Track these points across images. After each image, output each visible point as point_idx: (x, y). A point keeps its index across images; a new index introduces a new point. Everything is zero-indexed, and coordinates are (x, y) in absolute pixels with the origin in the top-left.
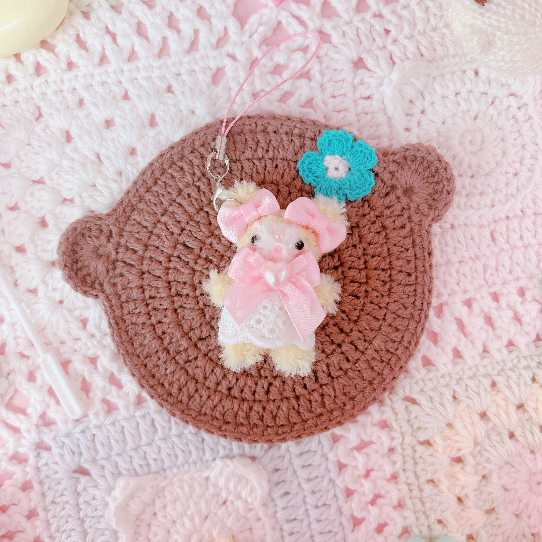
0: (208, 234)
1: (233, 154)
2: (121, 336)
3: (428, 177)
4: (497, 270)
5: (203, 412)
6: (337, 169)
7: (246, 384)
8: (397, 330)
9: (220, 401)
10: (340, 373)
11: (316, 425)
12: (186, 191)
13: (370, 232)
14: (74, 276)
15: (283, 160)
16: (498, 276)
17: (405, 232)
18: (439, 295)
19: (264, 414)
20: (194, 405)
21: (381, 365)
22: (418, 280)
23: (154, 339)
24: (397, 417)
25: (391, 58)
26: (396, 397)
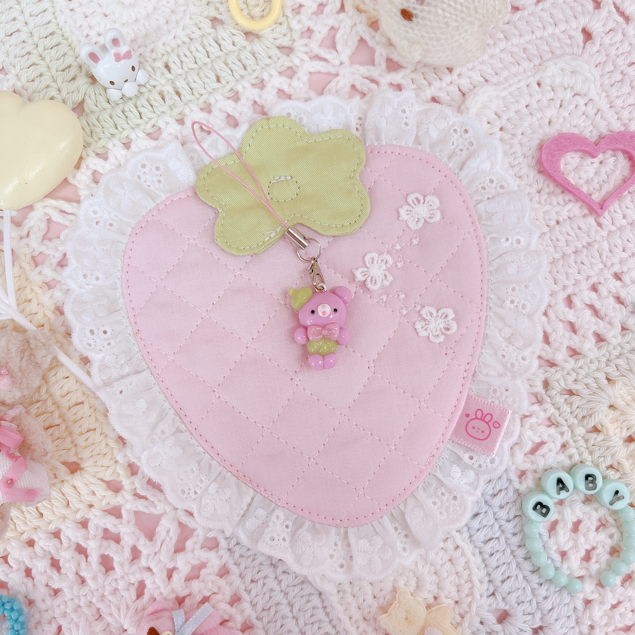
24: (559, 412)
25: (460, 90)
26: (553, 393)
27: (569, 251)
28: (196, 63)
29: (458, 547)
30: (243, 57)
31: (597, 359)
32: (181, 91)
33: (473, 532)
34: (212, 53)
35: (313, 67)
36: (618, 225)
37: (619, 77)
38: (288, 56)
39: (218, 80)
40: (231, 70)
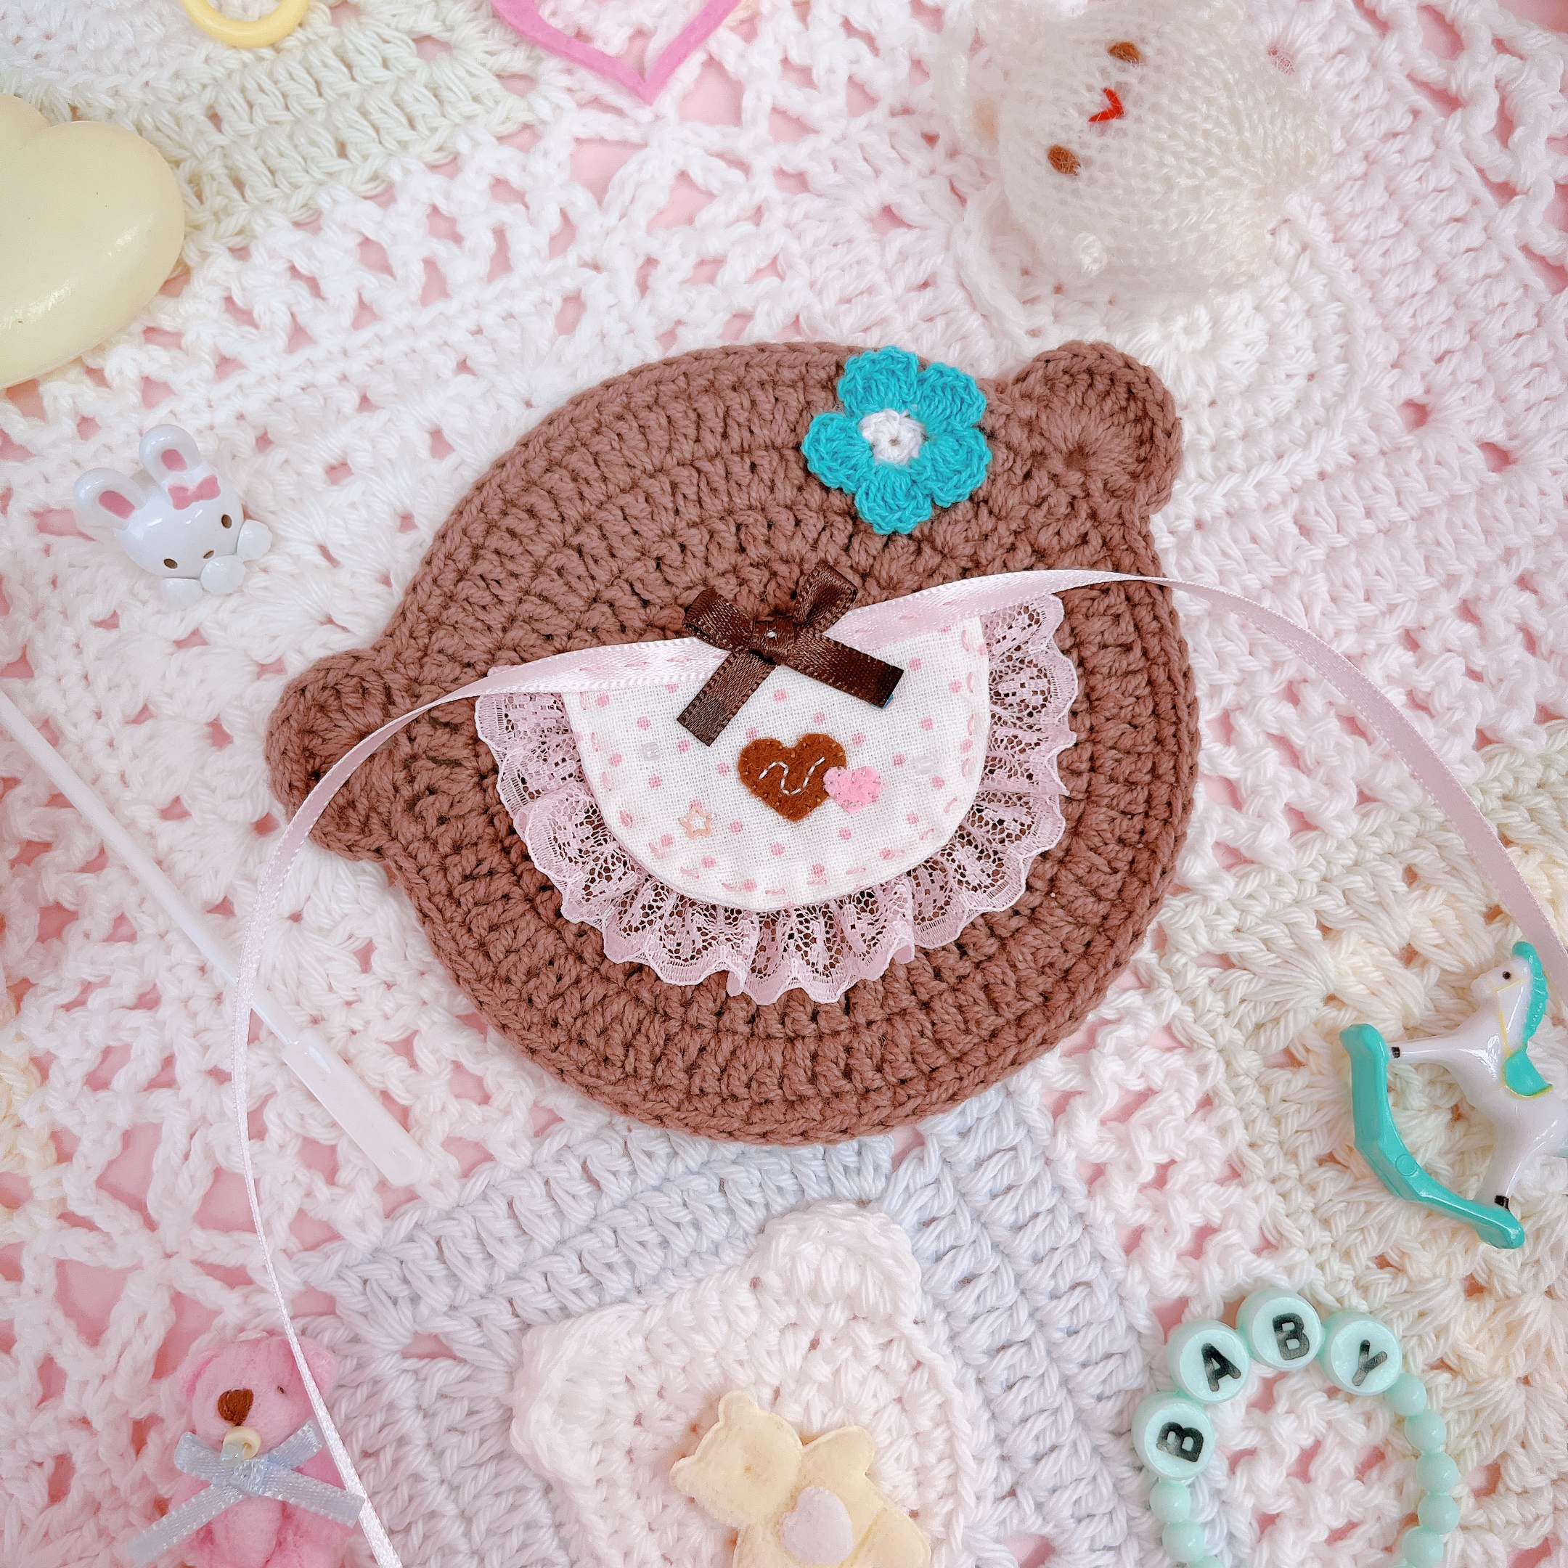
1: (645, 459)
2: (453, 938)
3: (1112, 415)
4: (1334, 599)
5: (695, 1089)
6: (895, 442)
8: (1131, 784)
9: (734, 1052)
12: (552, 562)
15: (767, 448)
16: (1342, 613)
17: (1087, 552)
18: (1215, 690)
19: (851, 1061)
20: (671, 1075)
21: (1114, 881)
22: (1151, 655)
23: (537, 931)
24: (1194, 1011)
25: (953, 189)
26: (1179, 960)
28: (287, 108)
29: (918, 1363)
30: (407, 96)
31: (1294, 874)
32: (245, 175)
34: (330, 85)
35: (584, 125)
36: (1354, 535)
37: (1359, 168)
38: (524, 96)
39: (342, 151)
40: (377, 129)
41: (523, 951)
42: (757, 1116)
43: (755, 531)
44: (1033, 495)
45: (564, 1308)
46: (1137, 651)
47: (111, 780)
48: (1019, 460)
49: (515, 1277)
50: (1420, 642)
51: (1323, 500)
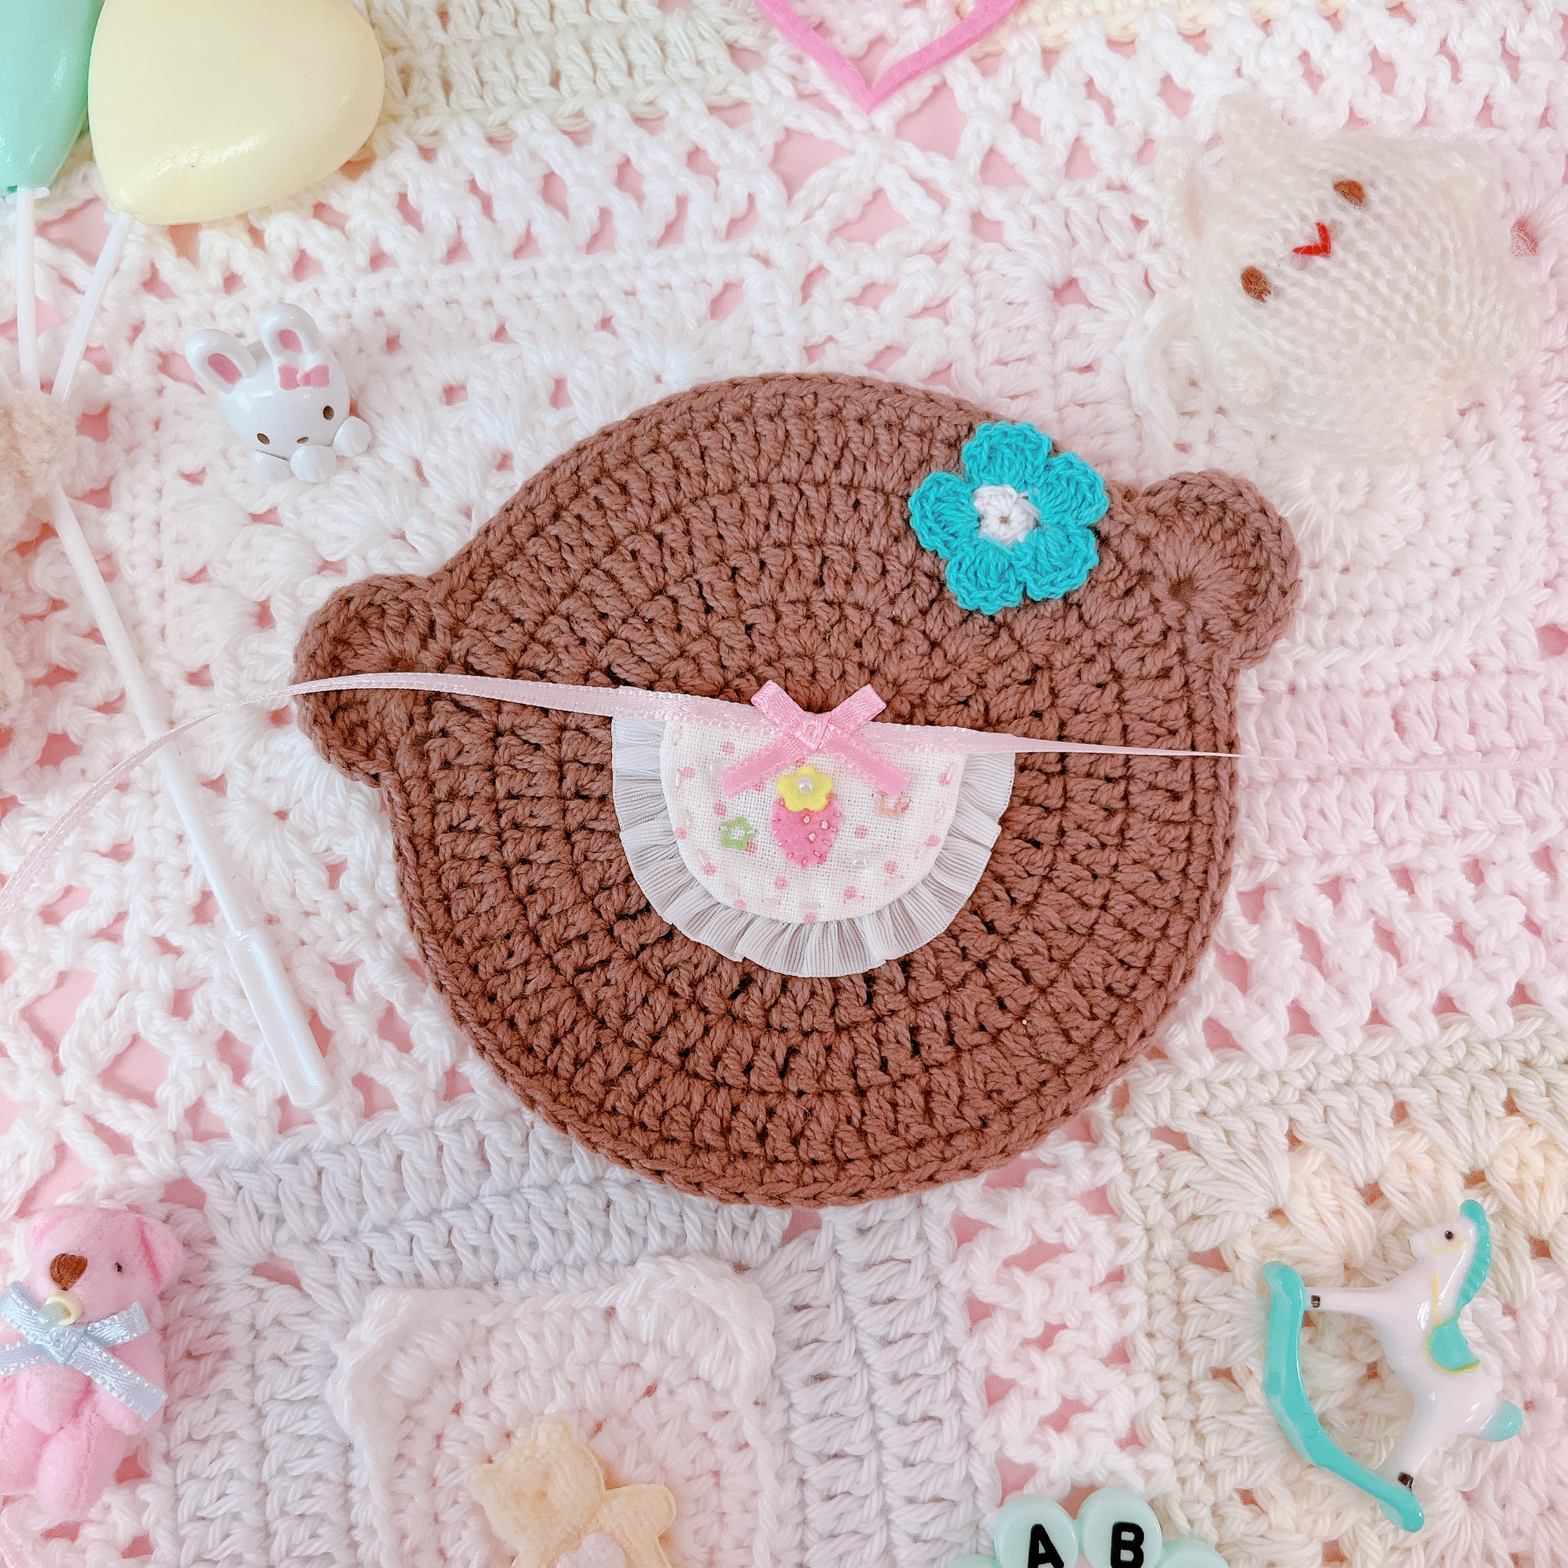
0: (675, 651)
1: (751, 466)
2: (421, 885)
3: (1233, 556)
4: (1409, 806)
5: (608, 1106)
6: (1005, 520)
7: (728, 1043)
8: (1137, 936)
9: (657, 1081)
10: (979, 1037)
11: (907, 1169)
12: (630, 543)
13: (1081, 682)
14: (328, 720)
15: (875, 490)
16: (1412, 822)
17: (1166, 688)
18: (1256, 862)
20: (589, 1084)
21: (1090, 1027)
22: (1199, 812)
23: (503, 901)
24: (1134, 1182)
25: (1146, 280)
26: (1133, 1126)
27: (1299, 773)
28: (516, 24)
29: (747, 1445)
30: (632, 43)
31: (1279, 1074)
32: (457, 81)
33: (796, 1419)
34: (563, 12)
35: (798, 117)
36: (1450, 746)
38: (745, 70)
39: (555, 81)
40: (595, 67)
41: (484, 917)
42: (659, 1150)
43: (838, 568)
44: (1128, 612)
45: (418, 1275)
46: (1186, 803)
47: (149, 631)
48: (1125, 573)
49: (379, 1229)
50: (1486, 877)
51: (1428, 701)
